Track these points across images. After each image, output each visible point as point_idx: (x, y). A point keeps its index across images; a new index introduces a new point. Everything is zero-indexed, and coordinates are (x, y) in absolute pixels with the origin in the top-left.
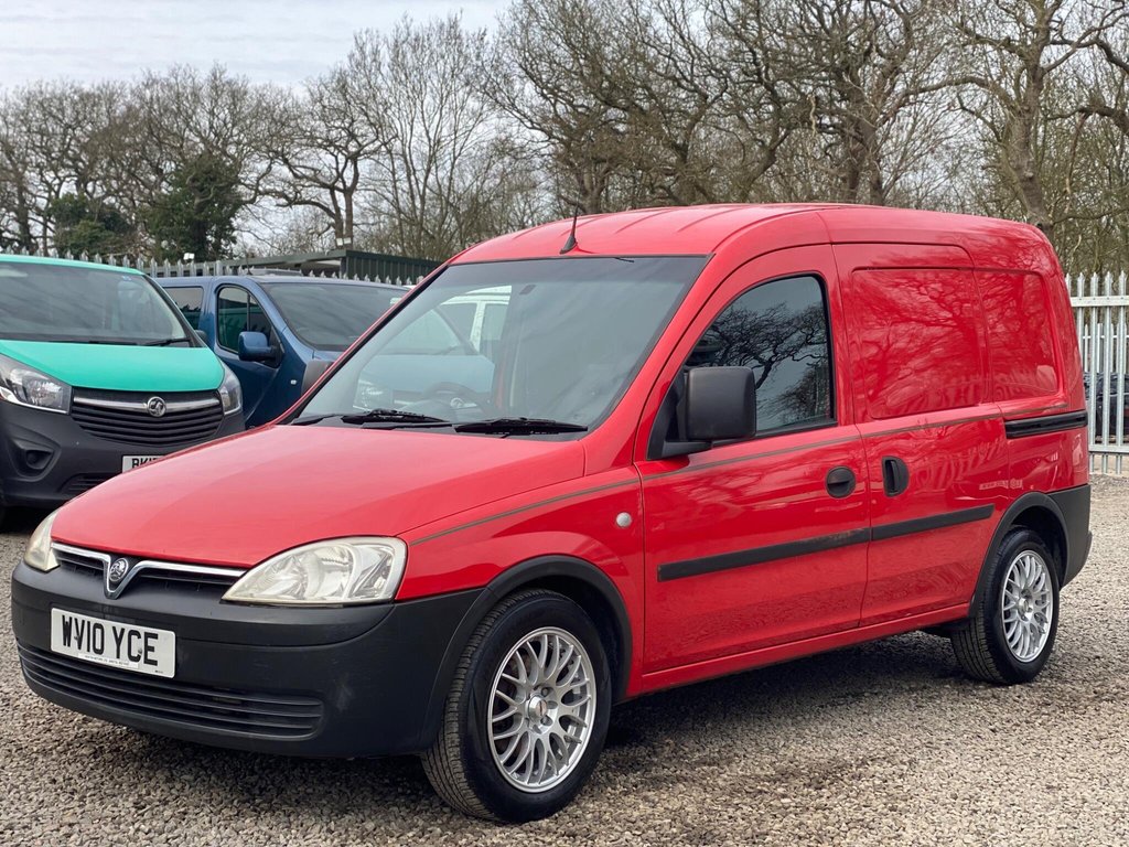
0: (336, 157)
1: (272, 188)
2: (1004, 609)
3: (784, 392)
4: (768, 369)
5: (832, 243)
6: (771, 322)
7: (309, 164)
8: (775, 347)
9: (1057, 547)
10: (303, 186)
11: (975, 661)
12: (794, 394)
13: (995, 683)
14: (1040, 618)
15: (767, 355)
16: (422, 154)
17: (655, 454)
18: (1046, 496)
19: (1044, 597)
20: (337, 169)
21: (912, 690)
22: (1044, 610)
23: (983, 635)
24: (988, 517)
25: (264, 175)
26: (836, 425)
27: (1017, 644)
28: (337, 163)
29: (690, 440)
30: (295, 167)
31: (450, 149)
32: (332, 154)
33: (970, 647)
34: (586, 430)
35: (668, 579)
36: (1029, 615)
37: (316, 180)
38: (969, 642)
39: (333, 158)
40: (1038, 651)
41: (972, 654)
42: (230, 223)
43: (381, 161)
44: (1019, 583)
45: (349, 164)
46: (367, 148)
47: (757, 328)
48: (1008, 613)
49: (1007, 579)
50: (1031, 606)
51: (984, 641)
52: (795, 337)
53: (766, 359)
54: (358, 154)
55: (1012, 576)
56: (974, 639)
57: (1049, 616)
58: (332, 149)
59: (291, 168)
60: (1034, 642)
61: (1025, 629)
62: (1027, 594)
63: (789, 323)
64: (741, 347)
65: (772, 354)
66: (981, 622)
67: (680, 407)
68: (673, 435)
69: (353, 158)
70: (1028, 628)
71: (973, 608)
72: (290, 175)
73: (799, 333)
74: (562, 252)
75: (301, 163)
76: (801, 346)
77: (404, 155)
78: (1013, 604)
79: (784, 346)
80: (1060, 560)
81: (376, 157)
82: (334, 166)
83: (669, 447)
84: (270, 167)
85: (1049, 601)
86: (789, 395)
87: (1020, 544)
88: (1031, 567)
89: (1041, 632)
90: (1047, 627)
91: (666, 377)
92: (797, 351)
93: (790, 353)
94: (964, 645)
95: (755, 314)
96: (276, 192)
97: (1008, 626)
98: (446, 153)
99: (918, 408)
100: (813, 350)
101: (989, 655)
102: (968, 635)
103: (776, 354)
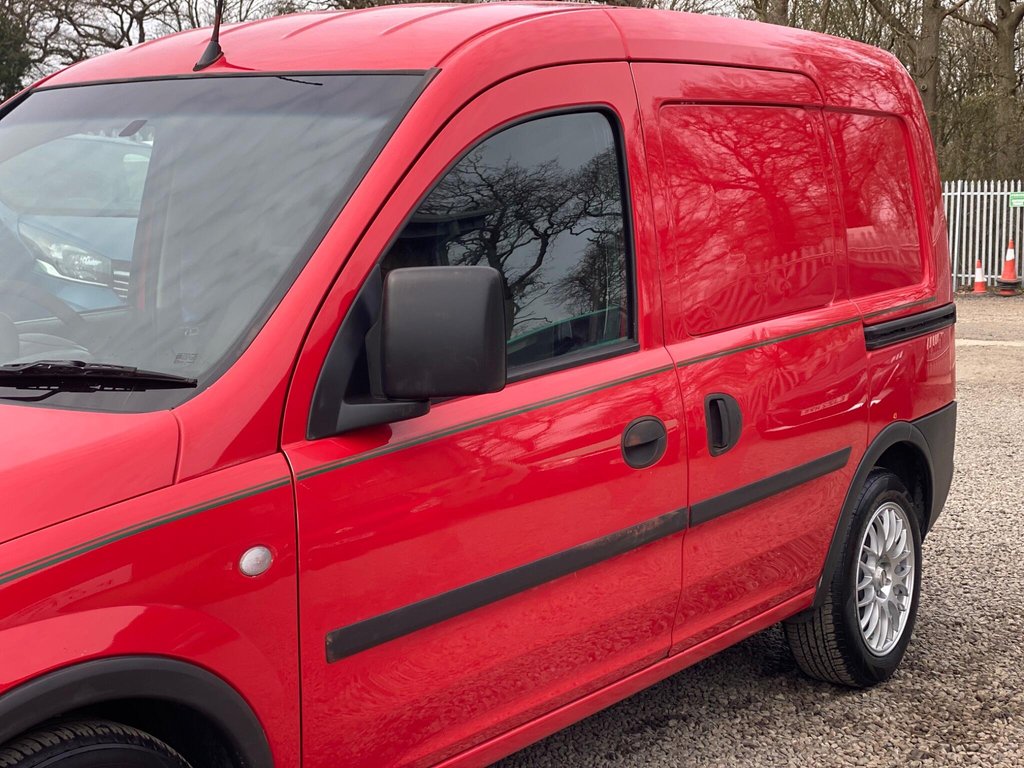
0: (121, 16)
1: (56, 46)
2: (859, 588)
3: (565, 274)
4: (545, 245)
5: (630, 60)
6: (543, 183)
7: (94, 24)
8: (550, 215)
9: (918, 490)
10: (88, 45)
11: (818, 660)
12: (577, 279)
13: (842, 688)
14: (900, 592)
15: (542, 225)
16: (210, 16)
17: (324, 428)
18: (910, 425)
19: (904, 562)
20: (122, 28)
21: (733, 707)
22: (904, 580)
23: (831, 628)
24: (844, 465)
25: (52, 34)
26: (636, 350)
27: (873, 634)
28: (122, 23)
29: (391, 398)
30: (80, 25)
31: (236, 11)
32: (117, 13)
33: (812, 644)
34: (193, 385)
35: (347, 654)
36: (886, 590)
37: (101, 39)
38: (811, 635)
39: (118, 17)
40: (897, 636)
41: (815, 651)
42: (19, 82)
43: (168, 22)
44: (876, 549)
45: (135, 23)
46: (152, 8)
47: (528, 190)
48: (862, 594)
49: (862, 546)
50: (889, 577)
51: (832, 636)
52: (571, 204)
53: (542, 230)
54: (143, 14)
55: (868, 543)
56: (818, 633)
57: (910, 586)
58: (116, 8)
59: (76, 26)
60: (893, 624)
61: (882, 612)
62: (884, 562)
63: (563, 186)
64: (517, 211)
65: (547, 225)
66: (828, 610)
67: (371, 337)
68: (358, 388)
69: (139, 18)
70: (887, 610)
71: (820, 595)
72: (75, 33)
73: (575, 200)
74: (197, 68)
75: (87, 21)
76: (578, 217)
77: (190, 16)
78: (868, 579)
79: (559, 216)
80: (922, 507)
81: (161, 16)
82: (119, 25)
83: (351, 413)
84: (57, 27)
85: (910, 567)
86: (571, 280)
87: (877, 495)
88: (891, 524)
89: (901, 609)
90: (907, 602)
91: (346, 284)
92: (575, 223)
93: (568, 224)
94: (804, 640)
95: (525, 172)
96: (61, 50)
97: (863, 610)
98: (232, 14)
99: (750, 314)
100: (593, 222)
101: (839, 654)
102: (809, 626)
103: (552, 225)
